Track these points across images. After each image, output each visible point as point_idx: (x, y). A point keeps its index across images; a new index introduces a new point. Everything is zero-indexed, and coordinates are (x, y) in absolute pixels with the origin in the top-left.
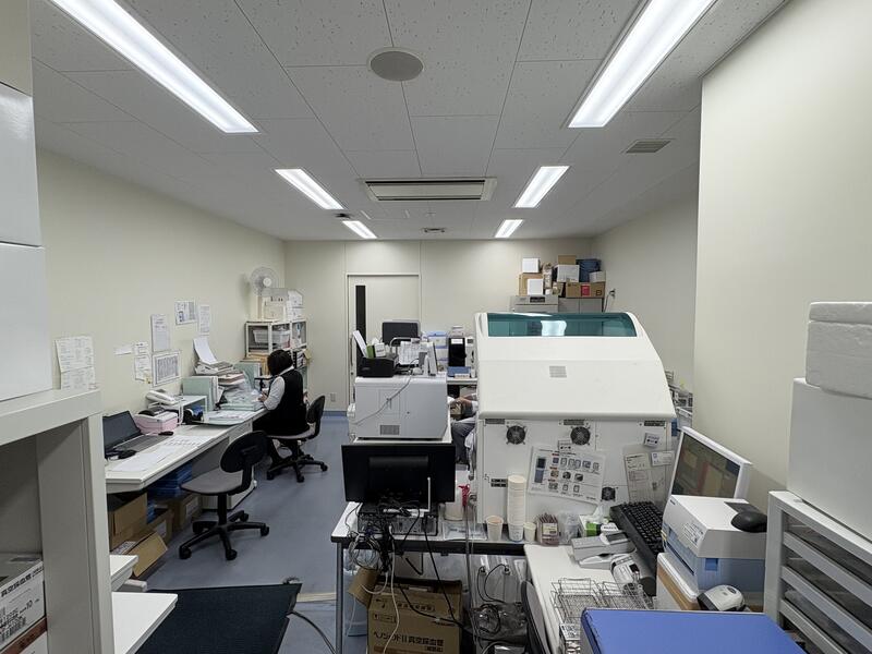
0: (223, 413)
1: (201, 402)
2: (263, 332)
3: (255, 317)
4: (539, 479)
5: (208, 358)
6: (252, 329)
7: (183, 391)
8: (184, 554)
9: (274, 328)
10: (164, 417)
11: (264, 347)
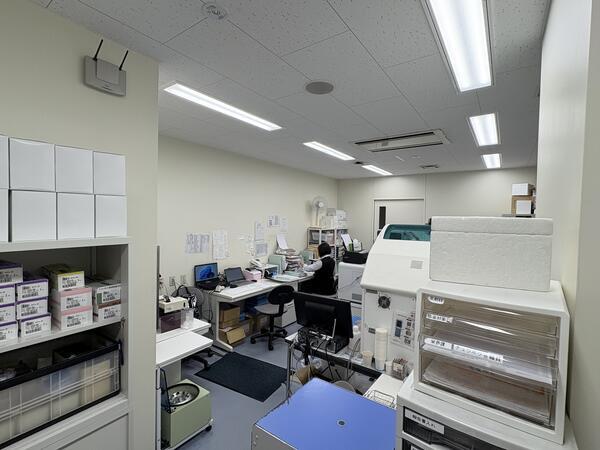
0: (285, 276)
1: (276, 268)
2: (316, 234)
3: (314, 226)
4: (398, 334)
5: (283, 246)
6: (312, 231)
7: (269, 262)
8: (253, 341)
9: (323, 232)
10: (254, 272)
11: (316, 242)
